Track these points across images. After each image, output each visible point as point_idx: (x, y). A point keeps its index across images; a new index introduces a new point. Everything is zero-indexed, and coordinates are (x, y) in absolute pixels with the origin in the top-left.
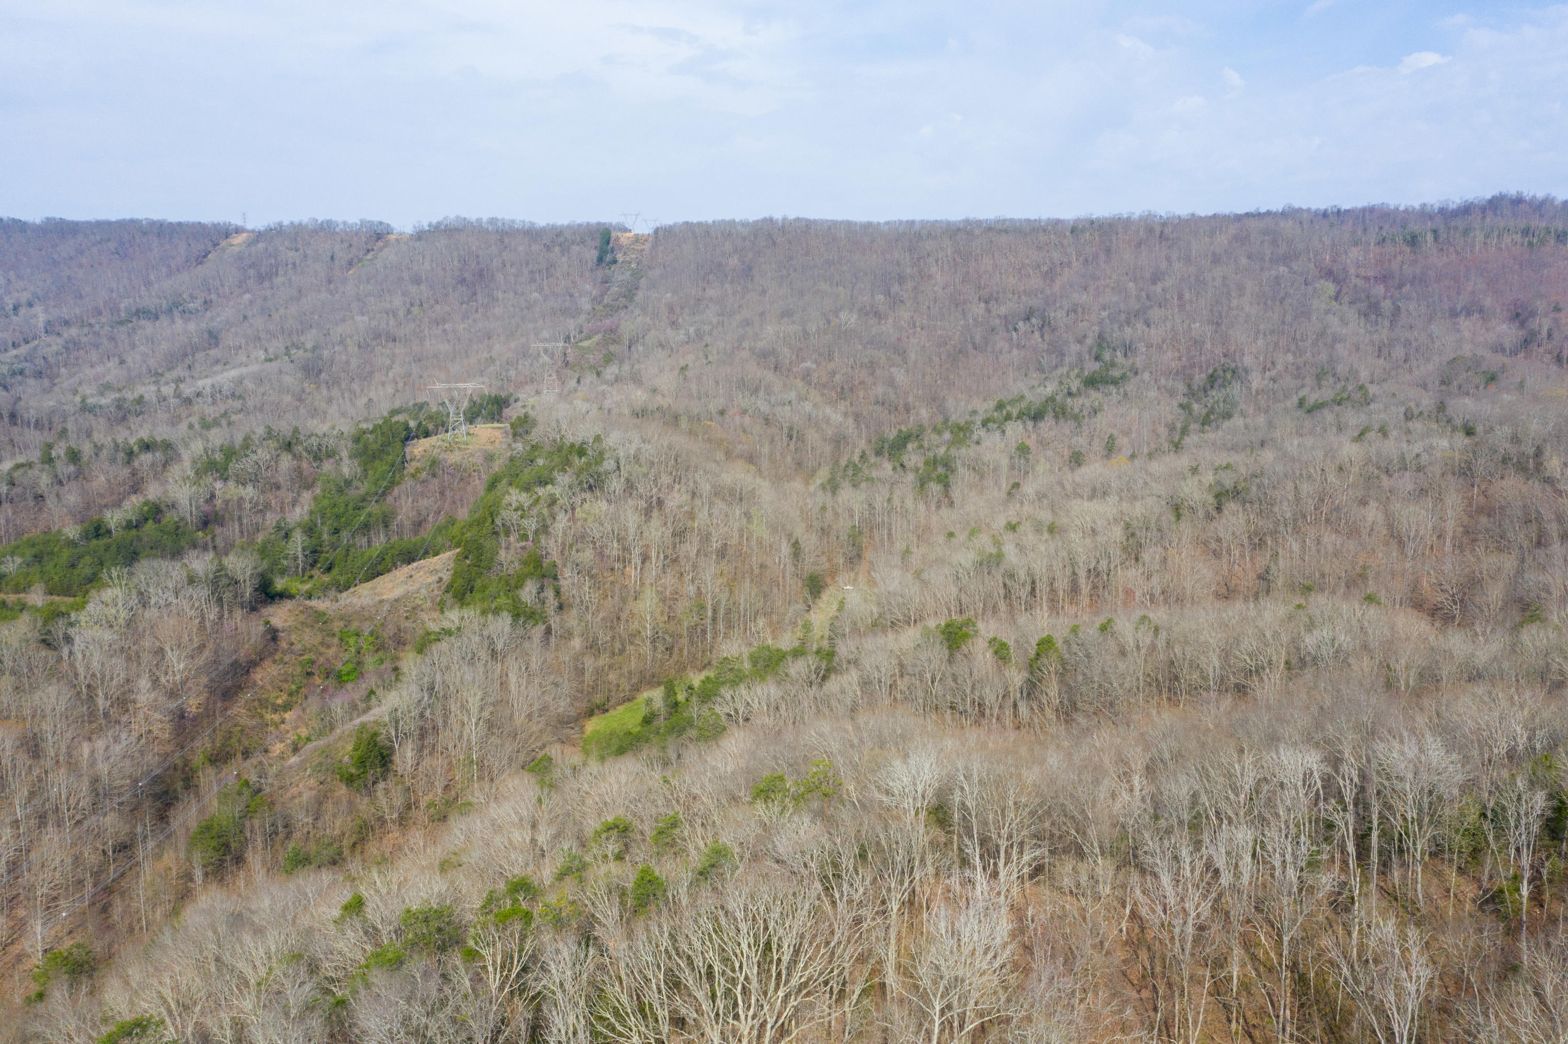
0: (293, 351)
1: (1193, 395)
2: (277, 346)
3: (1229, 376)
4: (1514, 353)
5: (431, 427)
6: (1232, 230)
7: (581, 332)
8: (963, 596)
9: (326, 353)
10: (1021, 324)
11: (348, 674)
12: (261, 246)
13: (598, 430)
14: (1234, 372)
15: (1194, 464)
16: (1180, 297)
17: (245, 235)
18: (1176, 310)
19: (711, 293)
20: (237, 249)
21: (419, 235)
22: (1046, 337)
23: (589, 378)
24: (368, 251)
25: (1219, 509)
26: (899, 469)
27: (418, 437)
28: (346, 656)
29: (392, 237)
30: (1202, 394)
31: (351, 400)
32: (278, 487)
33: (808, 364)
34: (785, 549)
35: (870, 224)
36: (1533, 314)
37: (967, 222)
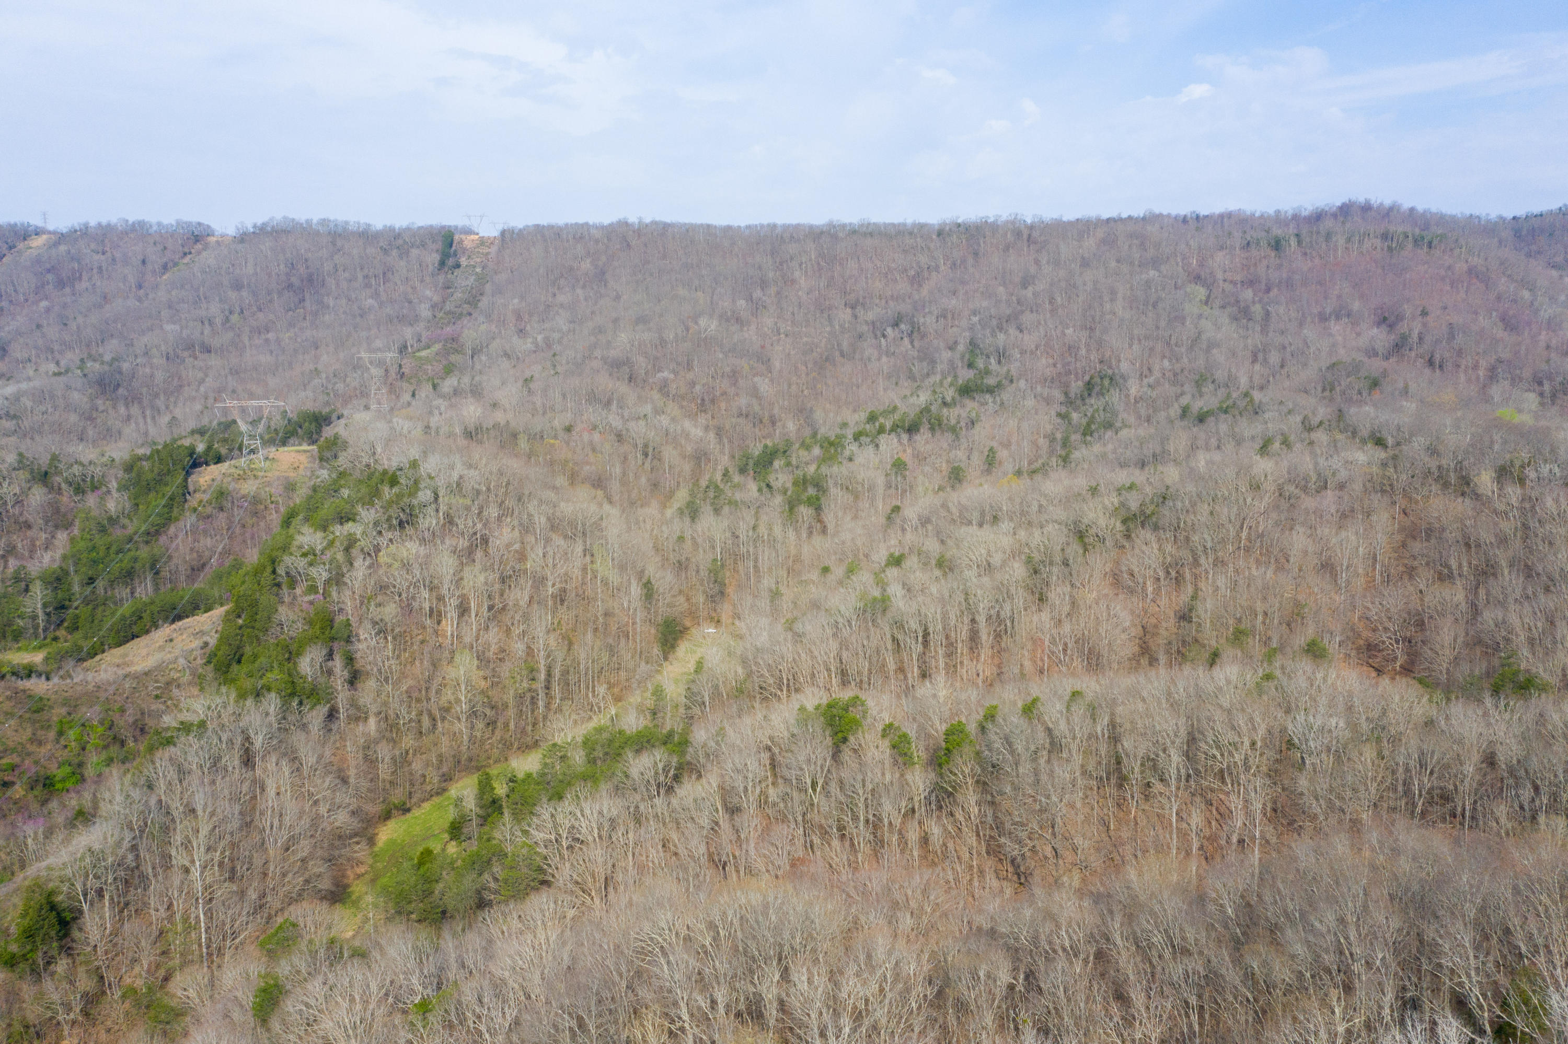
0: (89, 364)
1: (1071, 403)
2: (70, 358)
3: (1106, 382)
4: (1387, 358)
5: (224, 451)
6: (1100, 234)
7: (419, 340)
8: (845, 655)
9: (125, 366)
10: (889, 330)
11: (63, 780)
12: (63, 248)
13: (414, 453)
14: (1111, 379)
15: (1094, 484)
16: (1052, 301)
17: (45, 237)
18: (1048, 315)
19: (561, 298)
20: (34, 252)
21: (243, 238)
22: (916, 343)
23: (425, 391)
24: (185, 254)
25: (1128, 537)
26: (765, 490)
27: (207, 464)
28: (62, 755)
29: (212, 239)
30: (1079, 402)
31: (153, 418)
32: (29, 527)
33: (666, 374)
34: (636, 590)
35: (729, 228)
36: (1400, 318)
37: (831, 225)
